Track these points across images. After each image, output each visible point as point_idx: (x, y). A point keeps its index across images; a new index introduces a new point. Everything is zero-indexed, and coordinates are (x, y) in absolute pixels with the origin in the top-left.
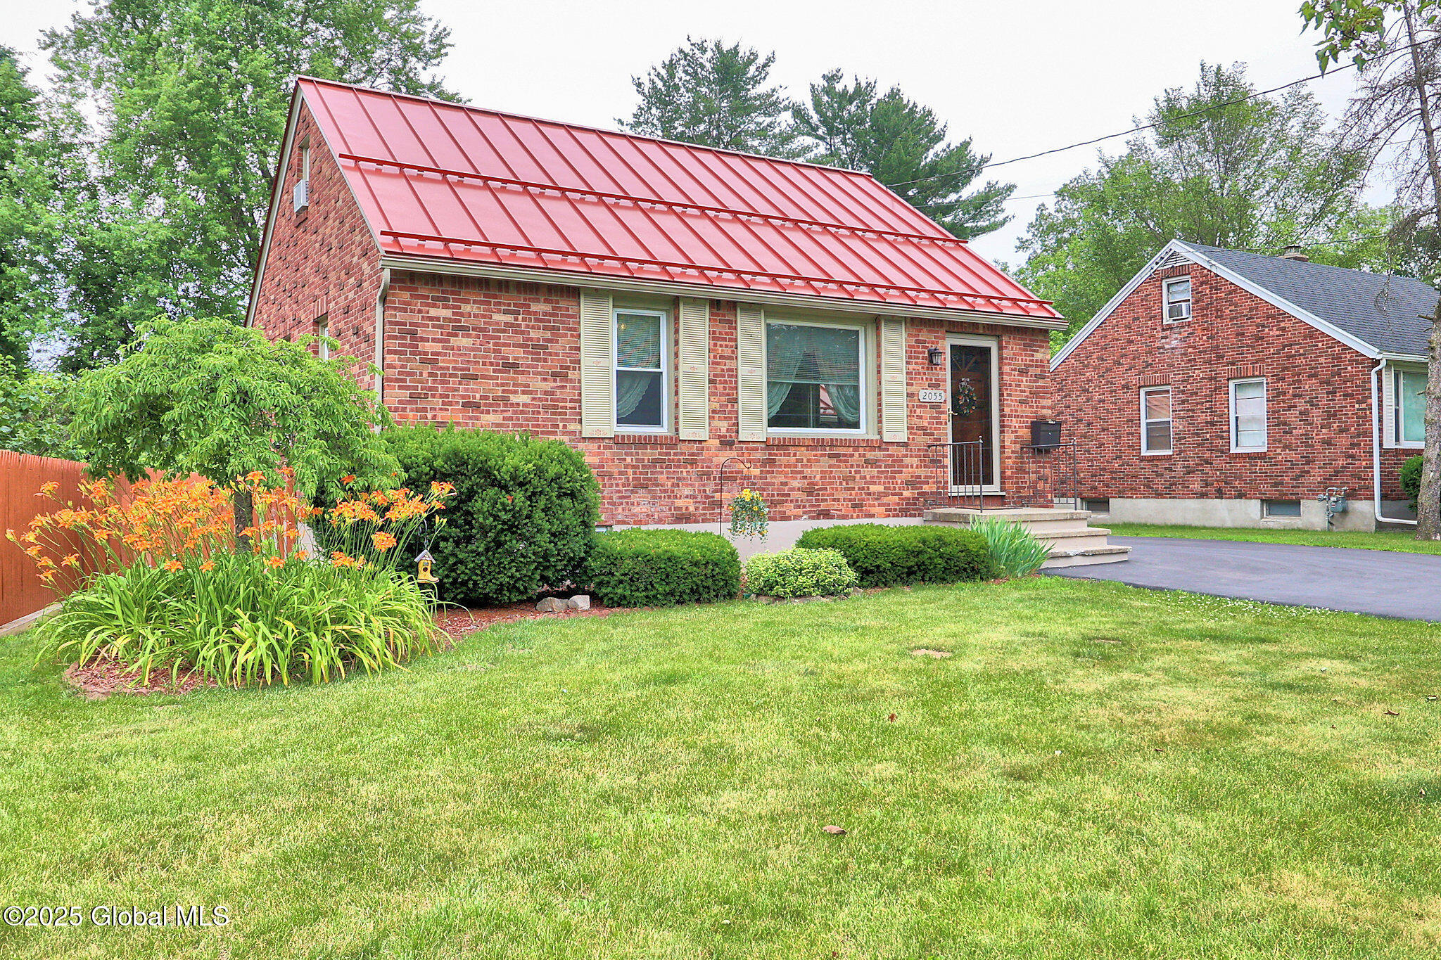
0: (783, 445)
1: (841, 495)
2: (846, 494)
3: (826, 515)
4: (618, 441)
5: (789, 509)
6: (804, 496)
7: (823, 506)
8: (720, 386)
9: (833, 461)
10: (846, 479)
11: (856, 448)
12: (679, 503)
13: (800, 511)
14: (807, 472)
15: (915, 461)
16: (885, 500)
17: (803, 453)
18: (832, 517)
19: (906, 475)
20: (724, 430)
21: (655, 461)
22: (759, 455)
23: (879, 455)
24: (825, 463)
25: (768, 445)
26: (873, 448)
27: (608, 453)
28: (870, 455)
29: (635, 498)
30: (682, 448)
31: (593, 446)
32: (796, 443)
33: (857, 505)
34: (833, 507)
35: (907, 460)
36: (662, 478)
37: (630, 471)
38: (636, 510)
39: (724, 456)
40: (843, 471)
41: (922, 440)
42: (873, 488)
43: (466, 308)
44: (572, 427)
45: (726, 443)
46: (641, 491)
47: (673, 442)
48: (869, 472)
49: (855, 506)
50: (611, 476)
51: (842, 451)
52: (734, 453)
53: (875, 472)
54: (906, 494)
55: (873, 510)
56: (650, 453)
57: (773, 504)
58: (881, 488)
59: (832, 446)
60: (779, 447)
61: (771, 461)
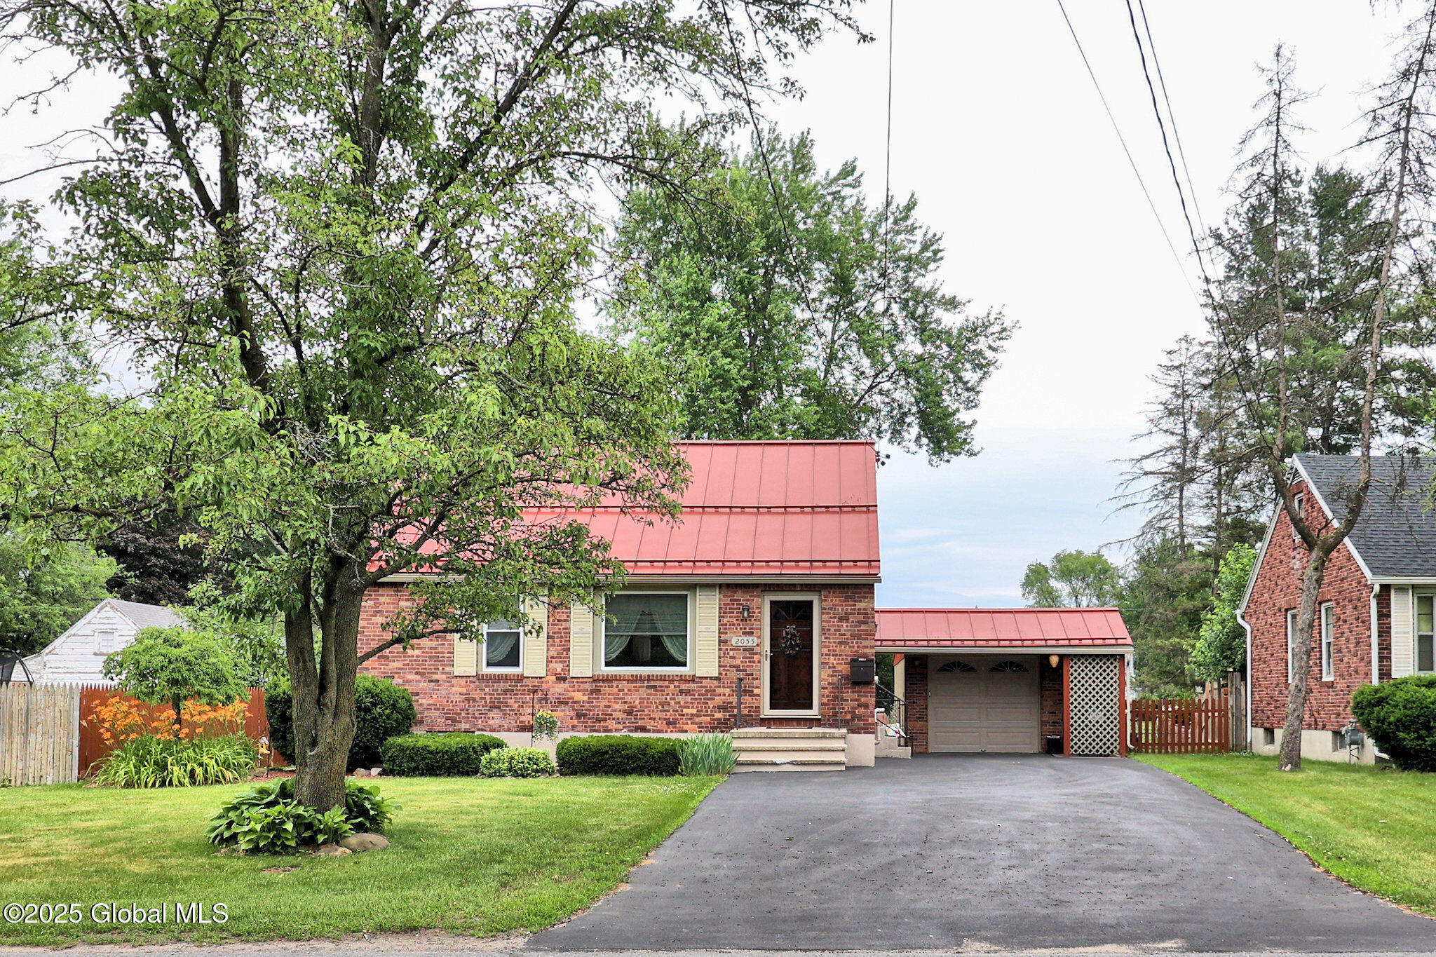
0: (607, 680)
1: (657, 716)
2: (663, 715)
3: (644, 729)
4: (480, 678)
5: (611, 724)
6: (625, 716)
7: (640, 723)
8: (557, 641)
9: (652, 691)
10: (662, 704)
11: (672, 681)
12: (522, 718)
13: (621, 726)
14: (628, 698)
15: (727, 691)
16: (697, 720)
17: (625, 686)
18: (649, 731)
19: (718, 701)
20: (559, 670)
21: (506, 691)
22: (588, 686)
23: (693, 686)
24: (643, 692)
25: (595, 679)
26: (687, 681)
27: (472, 685)
28: (684, 687)
29: (491, 715)
30: (526, 682)
31: (463, 681)
32: (618, 678)
33: (671, 723)
34: (650, 724)
35: (719, 690)
36: (511, 702)
37: (488, 697)
38: (491, 722)
39: (559, 688)
40: (660, 697)
41: (733, 675)
42: (686, 711)
43: (382, 599)
44: (448, 669)
45: (561, 679)
46: (495, 711)
47: (520, 678)
48: (682, 699)
49: (669, 723)
50: (474, 700)
51: (657, 683)
52: (566, 685)
53: (689, 699)
54: (717, 715)
55: (685, 727)
56: (503, 685)
57: (599, 720)
58: (694, 711)
59: (649, 680)
60: (603, 681)
61: (597, 691)
